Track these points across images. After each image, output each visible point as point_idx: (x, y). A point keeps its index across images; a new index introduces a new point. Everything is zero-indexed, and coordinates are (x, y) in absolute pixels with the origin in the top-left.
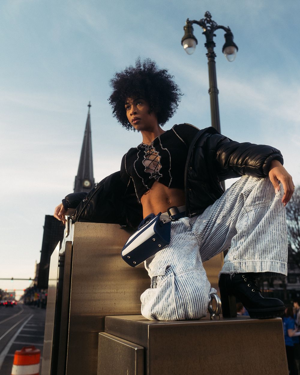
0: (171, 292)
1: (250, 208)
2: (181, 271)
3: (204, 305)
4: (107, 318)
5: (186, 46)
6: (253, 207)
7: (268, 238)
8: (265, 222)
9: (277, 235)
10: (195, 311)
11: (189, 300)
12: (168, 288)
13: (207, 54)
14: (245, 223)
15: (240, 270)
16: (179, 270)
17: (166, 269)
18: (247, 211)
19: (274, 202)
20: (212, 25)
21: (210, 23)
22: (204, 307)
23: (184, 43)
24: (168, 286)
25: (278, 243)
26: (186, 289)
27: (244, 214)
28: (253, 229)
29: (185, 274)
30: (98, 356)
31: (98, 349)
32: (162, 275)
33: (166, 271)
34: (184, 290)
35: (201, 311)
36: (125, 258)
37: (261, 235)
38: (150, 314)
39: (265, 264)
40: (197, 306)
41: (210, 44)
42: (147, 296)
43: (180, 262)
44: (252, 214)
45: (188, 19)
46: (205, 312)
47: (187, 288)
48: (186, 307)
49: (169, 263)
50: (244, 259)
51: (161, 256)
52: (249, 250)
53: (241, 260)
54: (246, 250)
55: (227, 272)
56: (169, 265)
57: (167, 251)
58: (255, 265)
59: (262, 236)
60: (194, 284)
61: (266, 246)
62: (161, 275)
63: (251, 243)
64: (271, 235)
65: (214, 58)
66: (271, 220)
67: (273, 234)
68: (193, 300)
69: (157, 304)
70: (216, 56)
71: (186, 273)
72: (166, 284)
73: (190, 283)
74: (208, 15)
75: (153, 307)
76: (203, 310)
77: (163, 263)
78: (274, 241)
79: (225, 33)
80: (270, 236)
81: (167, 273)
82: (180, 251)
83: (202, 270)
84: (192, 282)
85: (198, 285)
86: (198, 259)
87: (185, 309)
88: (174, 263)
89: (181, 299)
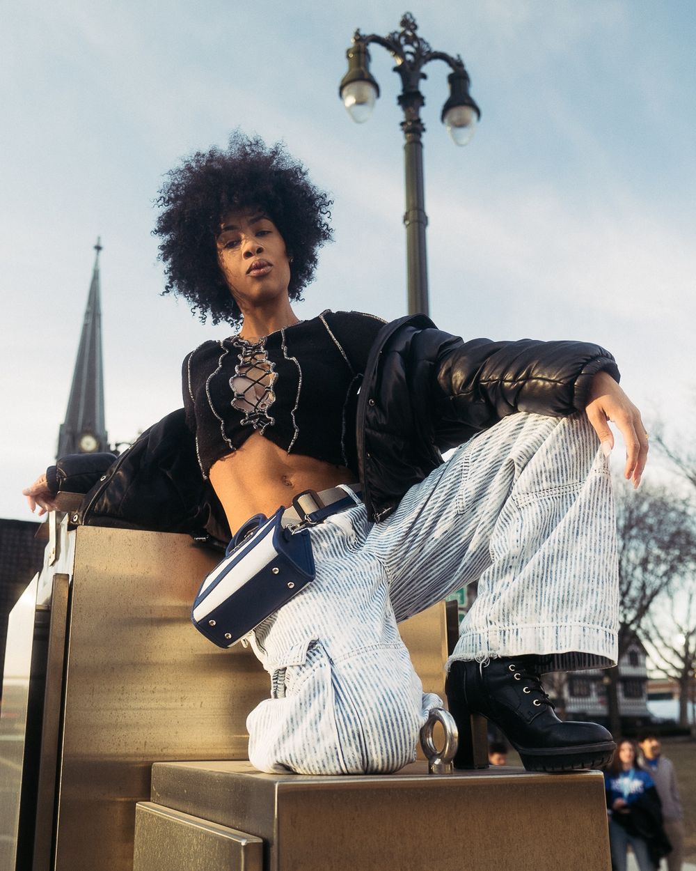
0: (324, 706)
1: (527, 499)
2: (345, 652)
3: (409, 733)
4: (159, 767)
5: (350, 100)
6: (535, 496)
7: (573, 570)
8: (567, 530)
9: (597, 562)
10: (387, 750)
11: (370, 724)
12: (315, 696)
13: (402, 124)
14: (516, 536)
15: (505, 648)
16: (341, 650)
17: (308, 649)
18: (520, 506)
19: (589, 485)
20: (419, 50)
21: (412, 44)
22: (410, 740)
23: (345, 92)
24: (314, 689)
25: (598, 583)
26: (360, 698)
27: (510, 513)
28: (534, 550)
29: (357, 660)
30: (134, 859)
31: (133, 843)
32: (299, 664)
33: (307, 655)
34: (355, 699)
35: (402, 749)
36: (203, 626)
37: (557, 563)
38: (272, 761)
39: (567, 633)
40: (390, 738)
41: (411, 99)
42: (263, 717)
43: (343, 629)
44: (532, 512)
45: (358, 30)
46: (412, 753)
47: (364, 693)
48: (365, 742)
49: (314, 633)
50: (512, 621)
51: (293, 618)
52: (525, 598)
53: (506, 624)
54: (519, 599)
55: (470, 656)
56: (316, 638)
57: (307, 603)
58: (541, 638)
59: (559, 565)
60: (381, 682)
61: (569, 588)
62: (295, 664)
63: (531, 581)
64: (583, 563)
65: (420, 136)
66: (580, 527)
67: (588, 561)
68: (382, 723)
69: (288, 736)
70: (424, 130)
71: (359, 657)
72: (309, 685)
73: (369, 681)
74: (408, 23)
75: (279, 743)
76: (406, 747)
77: (300, 634)
78: (589, 577)
79: (450, 71)
80: (580, 565)
81: (310, 658)
82: (342, 602)
83: (399, 647)
84: (376, 678)
85: (392, 685)
86: (386, 621)
87: (361, 747)
88: (326, 634)
89: (351, 723)
